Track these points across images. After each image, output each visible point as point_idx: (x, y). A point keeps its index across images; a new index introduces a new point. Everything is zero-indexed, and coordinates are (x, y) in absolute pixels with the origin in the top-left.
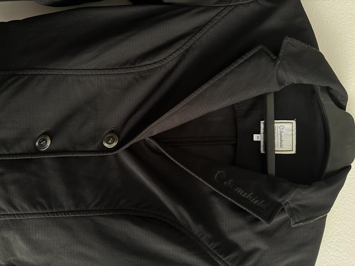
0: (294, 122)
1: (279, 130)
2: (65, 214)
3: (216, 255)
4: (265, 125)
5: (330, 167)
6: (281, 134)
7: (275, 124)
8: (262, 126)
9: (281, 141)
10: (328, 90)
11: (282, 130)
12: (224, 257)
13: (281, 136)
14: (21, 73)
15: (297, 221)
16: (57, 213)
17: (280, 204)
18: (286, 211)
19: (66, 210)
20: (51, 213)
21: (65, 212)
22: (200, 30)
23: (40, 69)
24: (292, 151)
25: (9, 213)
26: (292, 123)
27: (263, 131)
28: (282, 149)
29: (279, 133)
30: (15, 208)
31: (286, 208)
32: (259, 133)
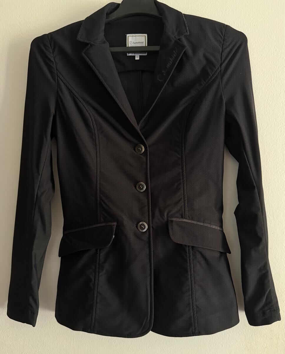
0: (128, 35)
1: (132, 44)
2: (184, 171)
3: (209, 80)
4: (129, 52)
5: (155, 13)
6: (135, 43)
7: (129, 46)
8: (130, 55)
9: (139, 43)
10: (108, 14)
11: (133, 42)
12: (210, 75)
13: (137, 43)
14: (99, 199)
15: (185, 31)
16: (183, 176)
17: (176, 41)
18: (179, 37)
19: (181, 171)
20: (183, 179)
21: (183, 171)
22: (72, 92)
23: (96, 188)
24: (145, 36)
25: (183, 204)
26: (128, 36)
27: (133, 54)
28: (144, 42)
29: (134, 44)
30: (180, 200)
31: (178, 38)
32: (134, 57)
